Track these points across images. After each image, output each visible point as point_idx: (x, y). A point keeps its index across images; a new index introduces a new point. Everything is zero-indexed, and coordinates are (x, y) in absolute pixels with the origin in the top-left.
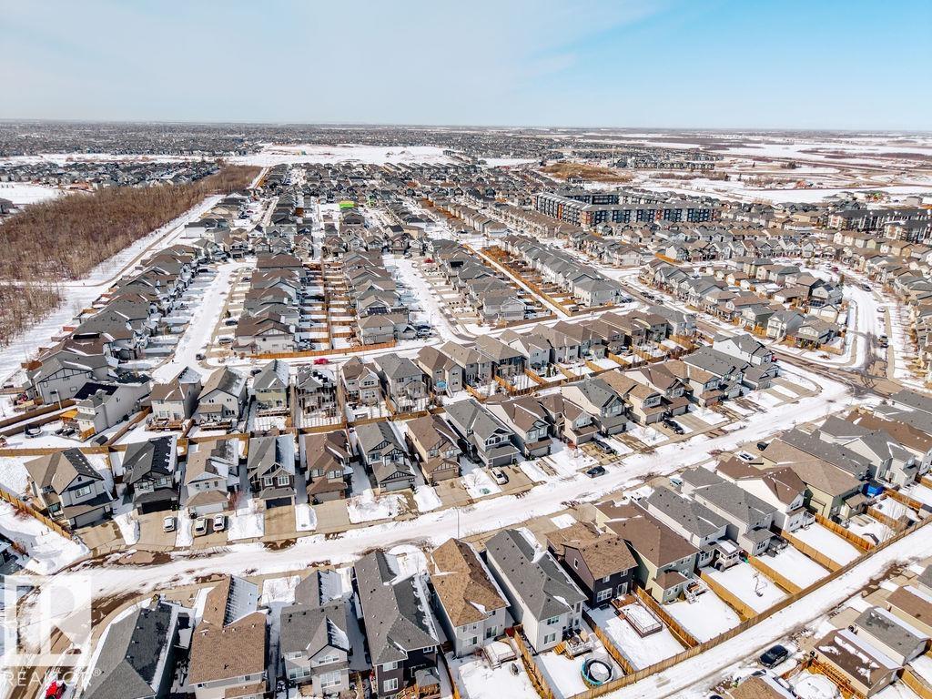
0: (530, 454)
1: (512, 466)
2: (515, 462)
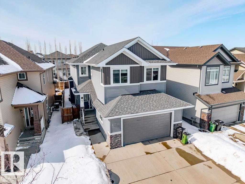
0: (210, 117)
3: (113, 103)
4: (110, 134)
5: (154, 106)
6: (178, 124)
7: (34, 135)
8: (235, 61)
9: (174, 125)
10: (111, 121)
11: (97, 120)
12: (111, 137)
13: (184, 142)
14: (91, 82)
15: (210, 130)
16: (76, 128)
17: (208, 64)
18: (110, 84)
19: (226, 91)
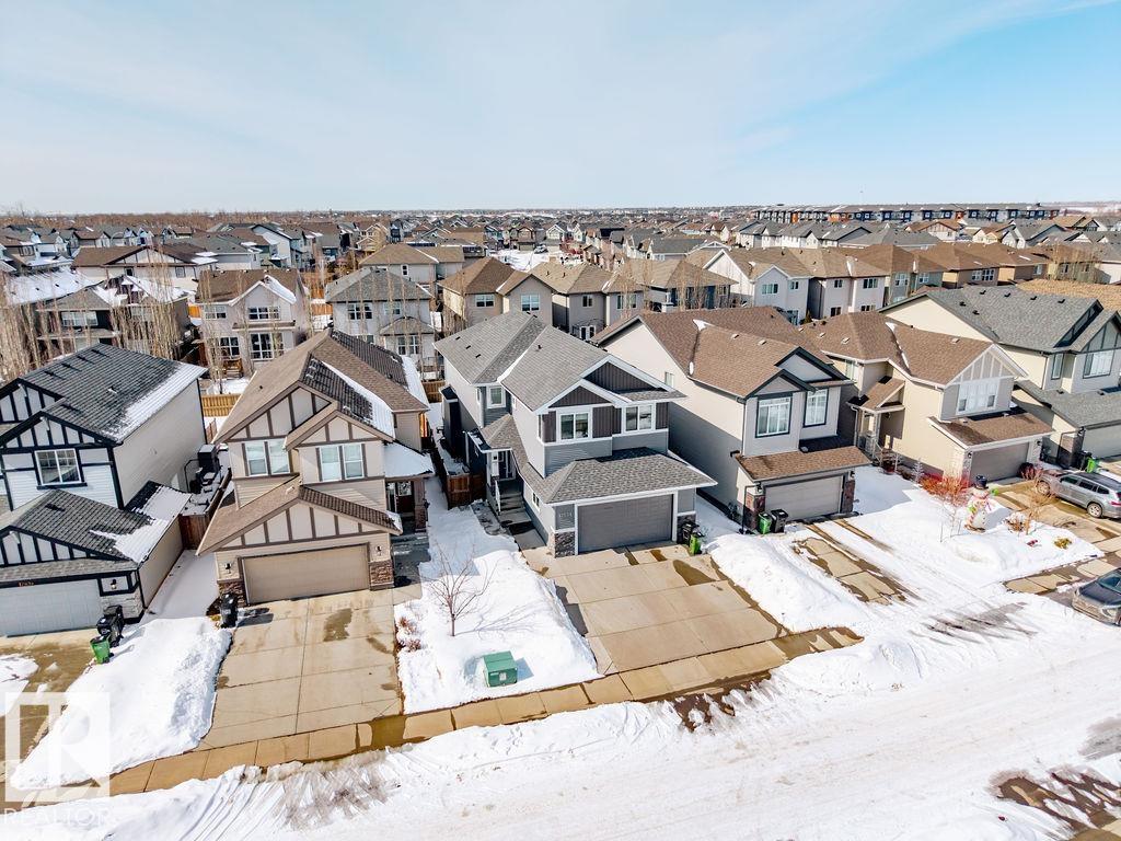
0: (760, 504)
1: (675, 552)
2: (687, 533)
3: (561, 475)
4: (554, 532)
5: (637, 482)
6: (686, 517)
7: (414, 532)
8: (839, 379)
9: (679, 518)
10: (557, 508)
11: (526, 504)
12: (557, 536)
13: (692, 551)
14: (512, 423)
15: (759, 530)
16: (483, 521)
17: (760, 393)
18: (554, 441)
19: (809, 445)
